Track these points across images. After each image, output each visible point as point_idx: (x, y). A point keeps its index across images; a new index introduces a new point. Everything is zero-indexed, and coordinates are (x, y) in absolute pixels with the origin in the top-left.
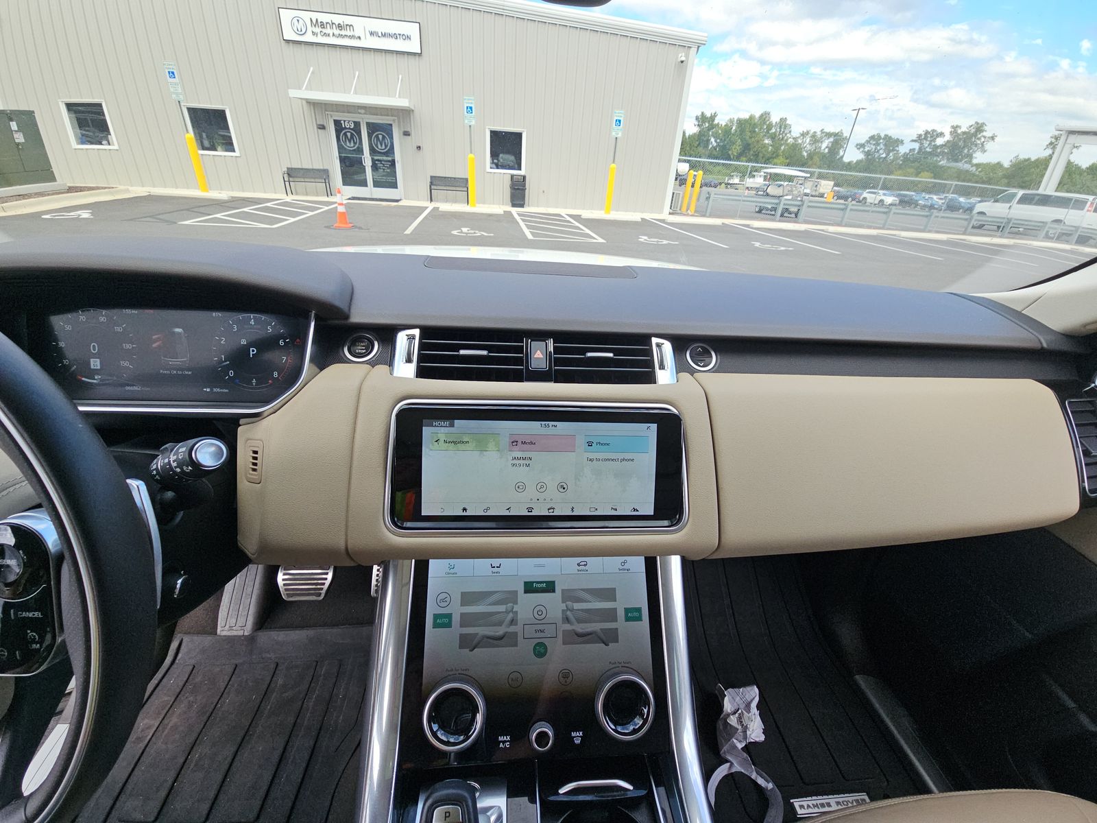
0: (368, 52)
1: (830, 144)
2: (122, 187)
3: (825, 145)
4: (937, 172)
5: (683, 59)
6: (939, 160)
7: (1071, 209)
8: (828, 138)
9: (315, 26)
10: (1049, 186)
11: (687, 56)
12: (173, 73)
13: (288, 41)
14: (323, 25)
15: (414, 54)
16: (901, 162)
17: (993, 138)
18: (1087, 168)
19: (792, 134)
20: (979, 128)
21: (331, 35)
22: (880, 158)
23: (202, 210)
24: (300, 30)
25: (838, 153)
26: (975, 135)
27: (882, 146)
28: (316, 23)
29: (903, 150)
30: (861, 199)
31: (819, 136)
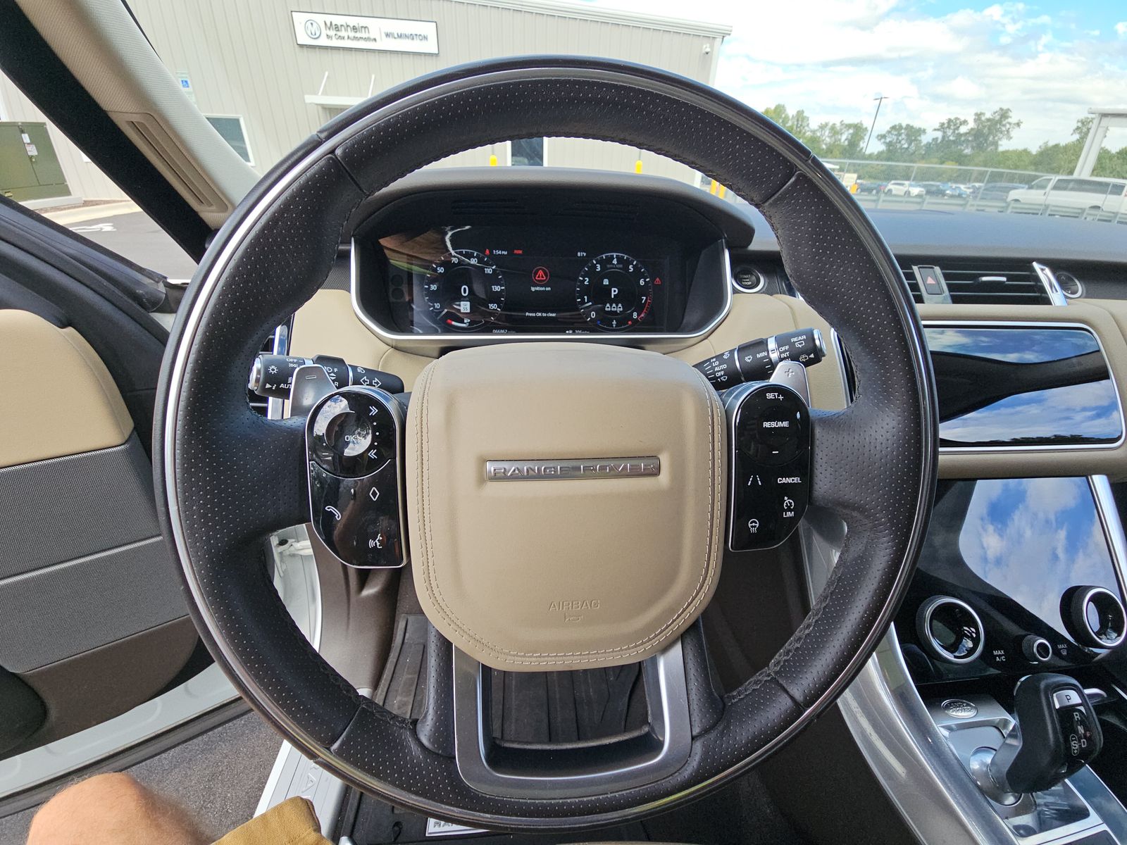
0: (384, 54)
1: (850, 136)
3: (844, 138)
4: (961, 159)
5: (708, 50)
6: (963, 148)
7: (1110, 194)
8: (848, 130)
9: (329, 29)
10: (1084, 171)
11: (712, 47)
12: (186, 82)
13: (301, 46)
14: (338, 27)
15: (431, 55)
16: (924, 152)
17: (1018, 124)
18: (1117, 153)
19: (810, 125)
20: (1004, 114)
21: (346, 37)
22: (901, 148)
24: (314, 34)
25: (858, 145)
26: (1000, 121)
27: (903, 136)
28: (330, 26)
29: (925, 139)
30: (886, 191)
31: (838, 128)
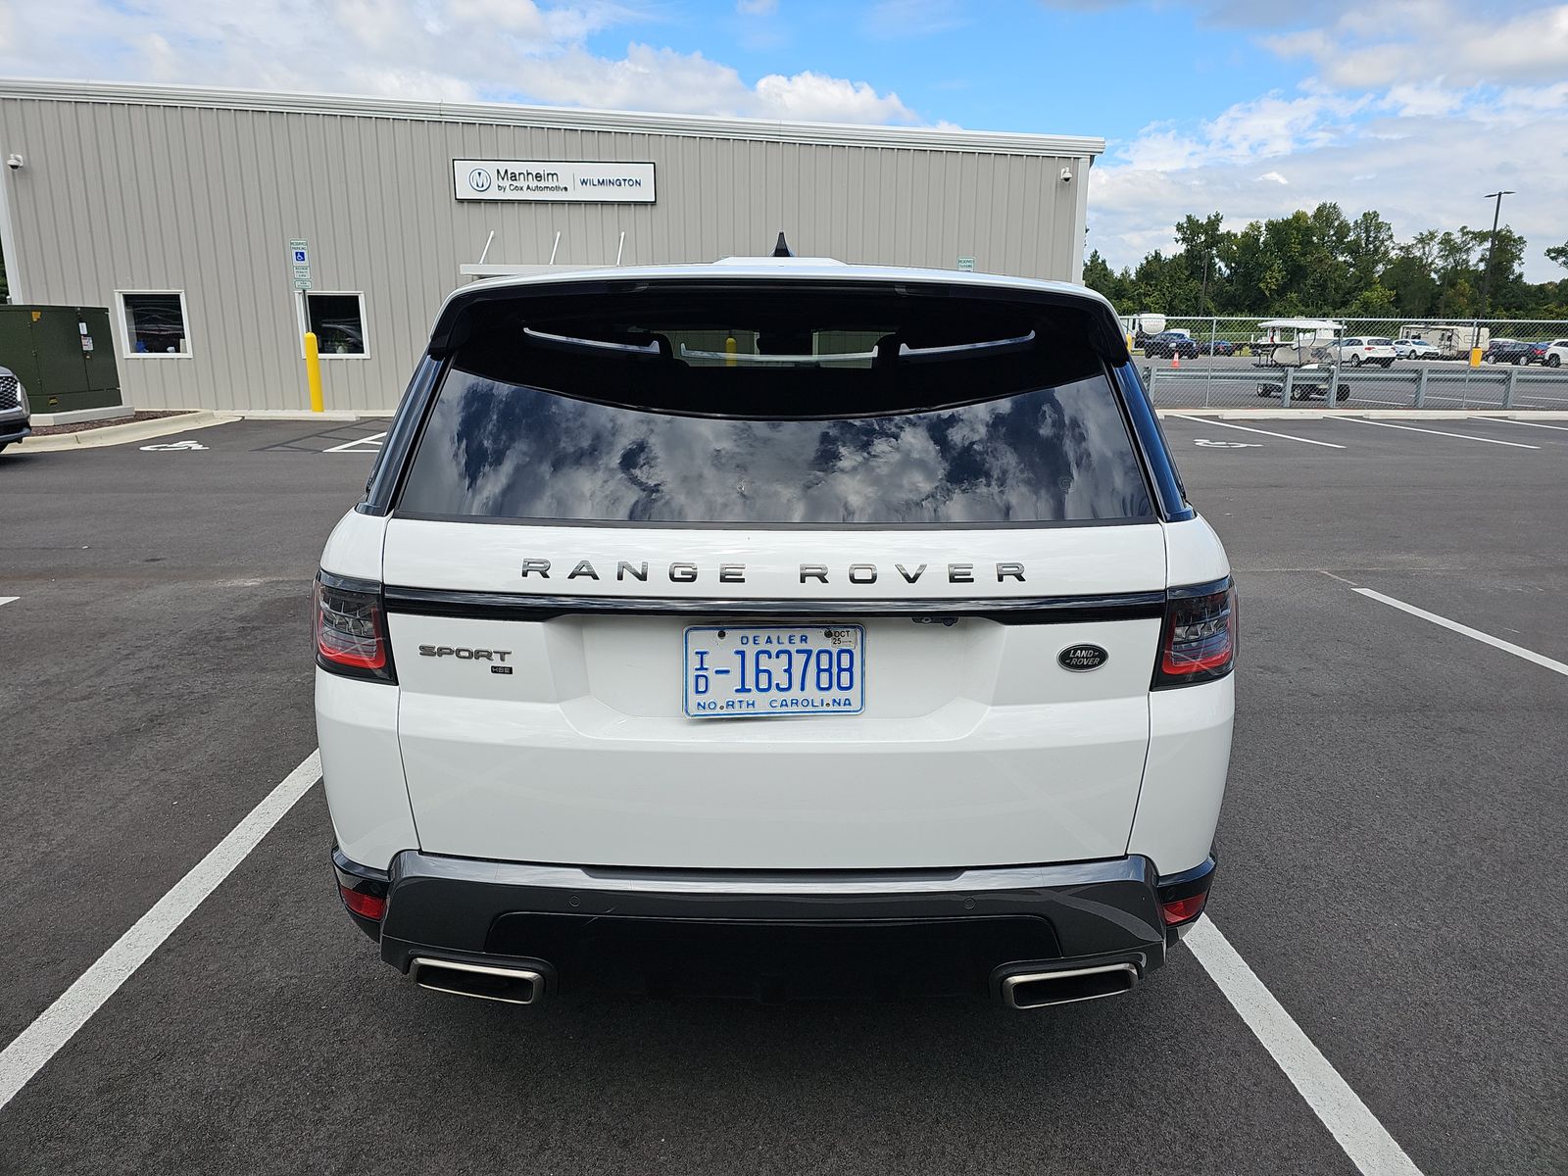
0: (577, 207)
1: (1487, 254)
2: (203, 411)
3: (1476, 257)
5: (1068, 175)
8: (1481, 242)
9: (503, 179)
11: (1074, 171)
12: (302, 254)
13: (461, 201)
14: (515, 176)
15: (645, 203)
19: (1395, 240)
21: (525, 188)
23: (337, 434)
24: (480, 185)
25: (1510, 269)
28: (505, 175)
30: (1547, 358)
31: (1459, 241)
